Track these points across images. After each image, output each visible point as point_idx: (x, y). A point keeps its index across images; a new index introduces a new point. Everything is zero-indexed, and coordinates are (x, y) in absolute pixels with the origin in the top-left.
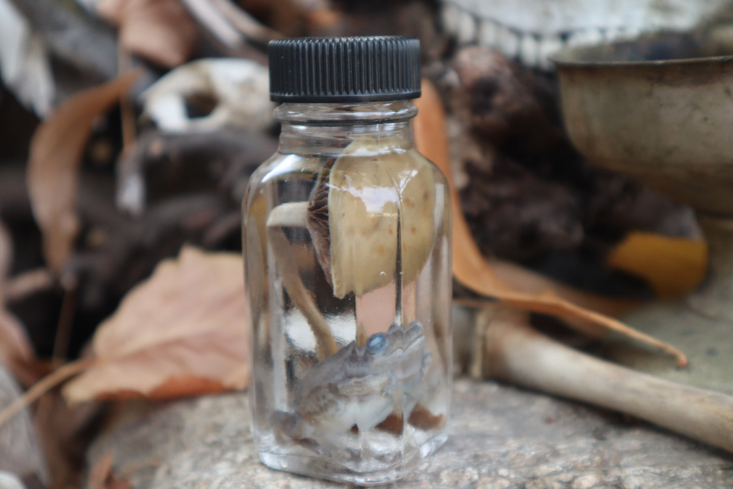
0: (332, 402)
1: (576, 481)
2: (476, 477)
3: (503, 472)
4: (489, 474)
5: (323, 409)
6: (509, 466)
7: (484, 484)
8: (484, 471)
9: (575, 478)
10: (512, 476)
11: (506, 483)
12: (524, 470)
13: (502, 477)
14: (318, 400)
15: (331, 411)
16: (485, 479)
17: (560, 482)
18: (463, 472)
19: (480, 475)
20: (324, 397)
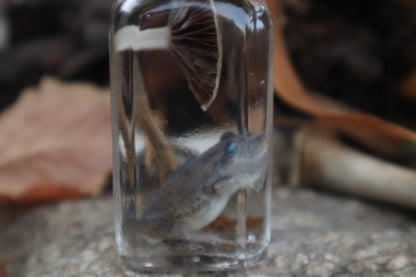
1: (391, 263)
2: (306, 261)
3: (329, 257)
4: (317, 259)
6: (333, 252)
7: (313, 267)
8: (313, 256)
9: (389, 260)
10: (337, 260)
11: (331, 266)
12: (346, 256)
13: (329, 261)
16: (314, 263)
17: (377, 264)
18: (295, 258)
19: (310, 260)
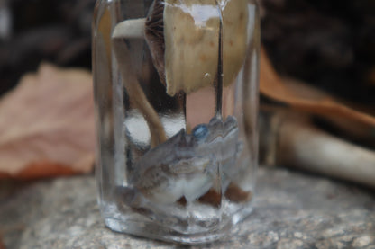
0: (164, 179)
1: (356, 241)
2: (276, 238)
3: (298, 234)
4: (287, 236)
5: (157, 184)
6: (302, 230)
7: (283, 243)
8: (283, 234)
9: (354, 239)
10: (305, 238)
11: (300, 243)
12: (314, 233)
13: (298, 238)
14: (153, 177)
15: (163, 186)
16: (284, 240)
18: (266, 235)
19: (280, 237)
20: (157, 175)
